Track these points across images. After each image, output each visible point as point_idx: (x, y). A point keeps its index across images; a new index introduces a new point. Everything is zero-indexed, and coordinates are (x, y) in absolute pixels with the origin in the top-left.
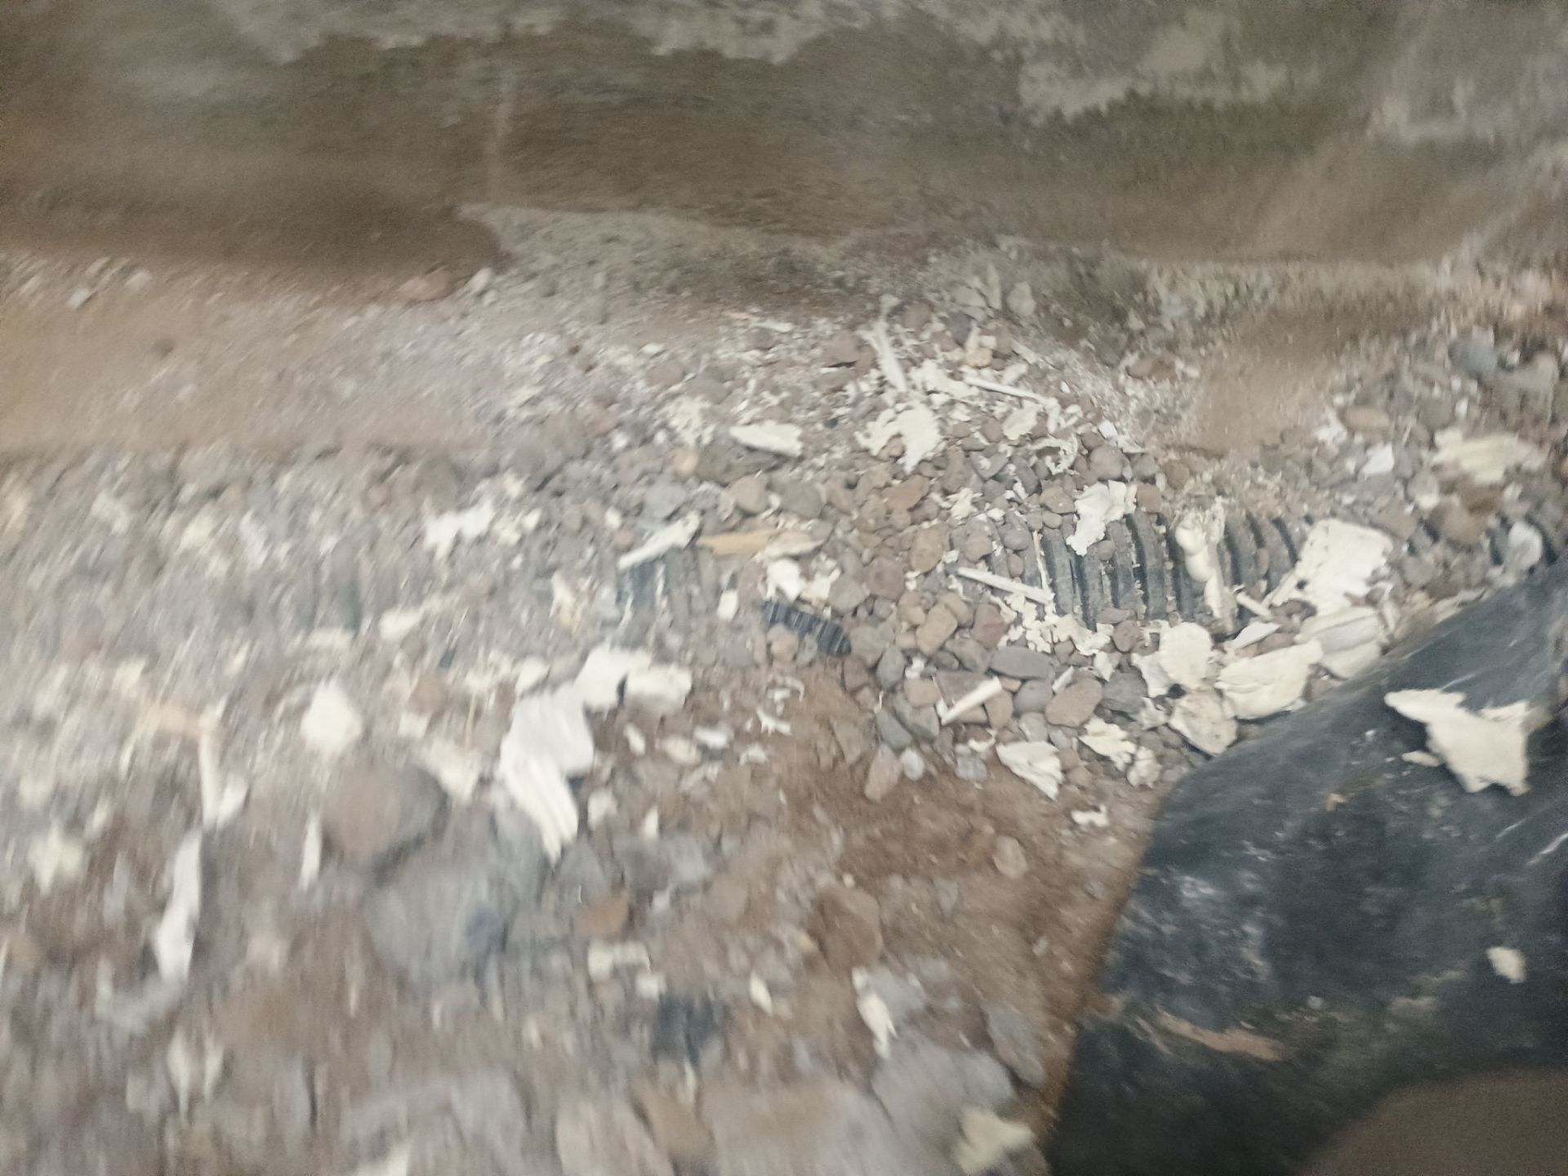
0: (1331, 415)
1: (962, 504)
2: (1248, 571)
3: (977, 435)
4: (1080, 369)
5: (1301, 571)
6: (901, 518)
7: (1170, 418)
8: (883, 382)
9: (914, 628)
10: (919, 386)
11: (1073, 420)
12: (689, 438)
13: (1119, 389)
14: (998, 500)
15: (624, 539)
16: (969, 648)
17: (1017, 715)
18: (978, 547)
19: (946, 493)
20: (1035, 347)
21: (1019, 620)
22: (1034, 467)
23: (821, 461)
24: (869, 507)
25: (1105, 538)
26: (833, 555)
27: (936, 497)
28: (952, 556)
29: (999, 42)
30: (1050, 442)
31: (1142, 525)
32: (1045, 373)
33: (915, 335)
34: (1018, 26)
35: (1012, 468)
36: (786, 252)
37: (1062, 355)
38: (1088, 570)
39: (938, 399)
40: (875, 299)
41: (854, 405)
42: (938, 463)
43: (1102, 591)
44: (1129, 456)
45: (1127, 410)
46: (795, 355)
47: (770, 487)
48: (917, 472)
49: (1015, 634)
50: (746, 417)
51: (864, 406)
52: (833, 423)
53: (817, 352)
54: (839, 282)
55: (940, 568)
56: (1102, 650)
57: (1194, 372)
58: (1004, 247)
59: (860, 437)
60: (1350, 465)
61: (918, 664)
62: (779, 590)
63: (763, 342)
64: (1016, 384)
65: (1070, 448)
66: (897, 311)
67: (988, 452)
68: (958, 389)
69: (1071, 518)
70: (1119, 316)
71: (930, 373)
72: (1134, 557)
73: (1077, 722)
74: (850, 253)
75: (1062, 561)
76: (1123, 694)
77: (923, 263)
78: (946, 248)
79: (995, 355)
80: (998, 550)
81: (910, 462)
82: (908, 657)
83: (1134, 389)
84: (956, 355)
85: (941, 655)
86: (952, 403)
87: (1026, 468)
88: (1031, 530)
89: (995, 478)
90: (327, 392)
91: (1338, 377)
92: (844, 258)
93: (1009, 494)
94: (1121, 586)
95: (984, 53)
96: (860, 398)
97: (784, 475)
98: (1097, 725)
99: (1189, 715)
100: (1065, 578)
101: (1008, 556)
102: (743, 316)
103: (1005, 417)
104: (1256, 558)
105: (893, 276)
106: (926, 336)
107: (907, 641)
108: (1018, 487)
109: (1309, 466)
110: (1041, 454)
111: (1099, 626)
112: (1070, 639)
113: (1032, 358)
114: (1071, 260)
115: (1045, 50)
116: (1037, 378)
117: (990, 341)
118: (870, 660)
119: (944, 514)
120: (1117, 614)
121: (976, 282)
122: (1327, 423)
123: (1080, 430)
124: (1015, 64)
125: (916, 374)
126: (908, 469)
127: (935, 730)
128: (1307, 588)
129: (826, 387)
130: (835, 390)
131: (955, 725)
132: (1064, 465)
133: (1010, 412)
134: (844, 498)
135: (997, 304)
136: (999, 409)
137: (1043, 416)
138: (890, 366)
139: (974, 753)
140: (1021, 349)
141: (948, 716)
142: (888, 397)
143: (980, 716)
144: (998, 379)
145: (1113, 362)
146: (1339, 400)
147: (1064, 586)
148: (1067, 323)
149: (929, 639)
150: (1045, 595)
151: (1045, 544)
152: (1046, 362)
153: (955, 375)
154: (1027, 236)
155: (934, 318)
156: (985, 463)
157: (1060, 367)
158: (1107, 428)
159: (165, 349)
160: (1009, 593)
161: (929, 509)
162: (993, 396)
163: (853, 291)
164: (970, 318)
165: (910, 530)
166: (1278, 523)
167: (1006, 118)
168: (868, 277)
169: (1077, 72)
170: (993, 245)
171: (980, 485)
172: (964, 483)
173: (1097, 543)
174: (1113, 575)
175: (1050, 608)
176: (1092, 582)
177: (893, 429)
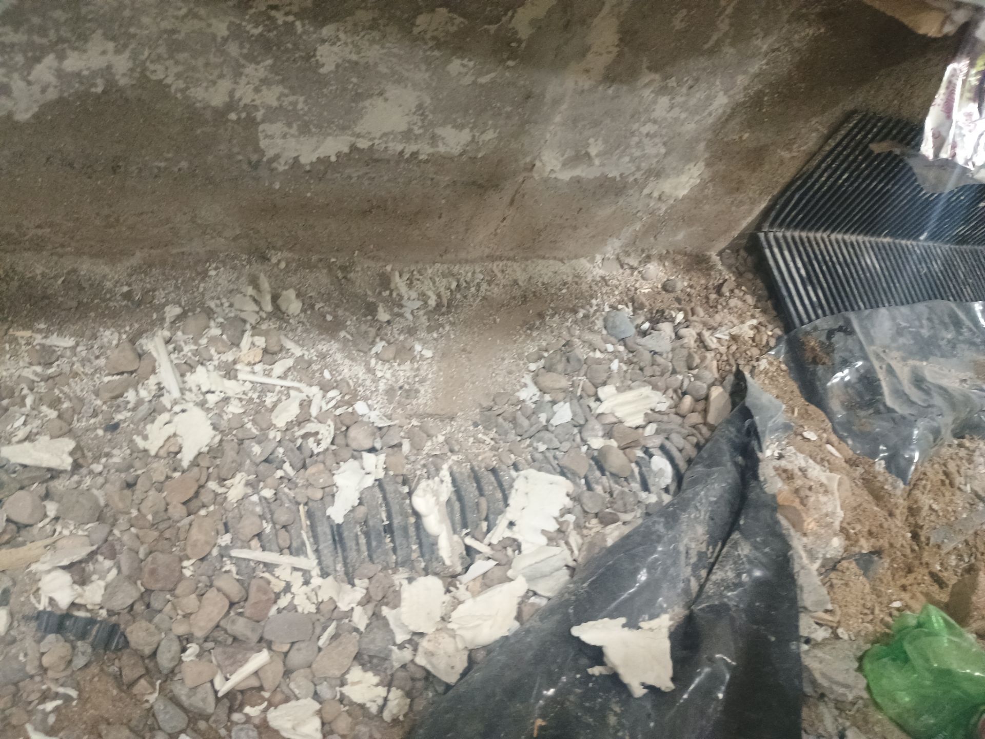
0: (528, 379)
1: (236, 489)
2: (471, 516)
3: (249, 425)
4: (339, 356)
5: (511, 514)
6: (177, 511)
7: (410, 393)
8: (160, 388)
9: (187, 616)
10: (195, 389)
11: (333, 403)
13: (370, 371)
14: (269, 481)
16: (240, 627)
17: (288, 673)
18: (248, 527)
19: (222, 480)
20: (300, 343)
21: (288, 588)
22: (299, 448)
23: (99, 466)
24: (148, 503)
25: (360, 504)
26: (112, 555)
27: (212, 485)
28: (225, 539)
29: (231, 106)
30: (310, 427)
31: (389, 488)
32: (310, 363)
33: (195, 341)
34: (245, 93)
35: (281, 450)
36: (74, 271)
37: (323, 347)
38: (345, 534)
39: (212, 399)
40: (160, 308)
41: (134, 409)
42: (215, 452)
43: (358, 550)
44: (379, 429)
45: (377, 390)
46: (77, 367)
47: (47, 496)
48: (195, 463)
49: (283, 602)
50: (21, 434)
51: (144, 410)
52: (113, 427)
53: (102, 362)
54: (128, 296)
55: (215, 552)
56: (359, 604)
57: (428, 354)
58: (274, 260)
59: (138, 440)
60: (543, 418)
61: (193, 649)
62: (51, 600)
63: (47, 356)
64: (284, 377)
65: (327, 432)
66: (179, 318)
67: (261, 440)
68: (232, 388)
69: (329, 494)
70: (371, 309)
71: (202, 377)
72: (384, 516)
73: (338, 673)
74: (135, 271)
75: (324, 530)
76: (376, 644)
77: (204, 275)
78: (224, 263)
79: (265, 351)
80: (268, 528)
81: (186, 458)
82: (184, 641)
83: (384, 372)
84: (229, 357)
85: (216, 634)
86: (226, 400)
87: (292, 450)
88: (298, 504)
89: (266, 461)
91: (532, 348)
92: (130, 275)
93: (280, 473)
94: (374, 544)
95: (221, 114)
96: (140, 402)
97: (59, 485)
98: (356, 673)
99: (430, 654)
100: (326, 545)
101: (277, 531)
102: (27, 333)
103: (275, 405)
104: (478, 504)
105: (177, 288)
106: (204, 341)
107: (181, 629)
108: (287, 466)
109: (514, 421)
110: (305, 436)
111: (357, 581)
112: (331, 598)
113: (298, 351)
114: (330, 267)
115: (273, 114)
116: (303, 368)
117: (260, 341)
118: (147, 651)
119: (219, 499)
120: (370, 568)
121: (250, 291)
122: (525, 385)
123: (338, 412)
124: (250, 123)
125: (192, 379)
126: (185, 464)
127: (210, 707)
128: (515, 528)
129: (107, 395)
130: (116, 397)
131: (230, 695)
132: (325, 444)
133: (279, 400)
134: (122, 499)
135: (269, 308)
136: (269, 400)
137: (305, 404)
138: (166, 375)
139: (248, 719)
140: (289, 344)
141: (223, 688)
142: (165, 401)
143: (255, 683)
144: (268, 374)
145: (366, 350)
146: (533, 367)
147: (326, 552)
148: (329, 318)
149: (201, 626)
150: (309, 562)
151: (310, 515)
152: (311, 354)
154: (290, 250)
155: (212, 324)
156: (256, 449)
157: (323, 356)
158: (360, 407)
160: (277, 566)
161: (205, 497)
162: (265, 389)
163: (139, 303)
164: (244, 321)
165: (187, 521)
166: (494, 471)
167: (255, 166)
168: (154, 290)
169: (305, 130)
170: (264, 258)
171: (253, 469)
172: (238, 468)
173: (354, 509)
174: (367, 535)
175: (316, 572)
176: (350, 544)
177: (169, 430)
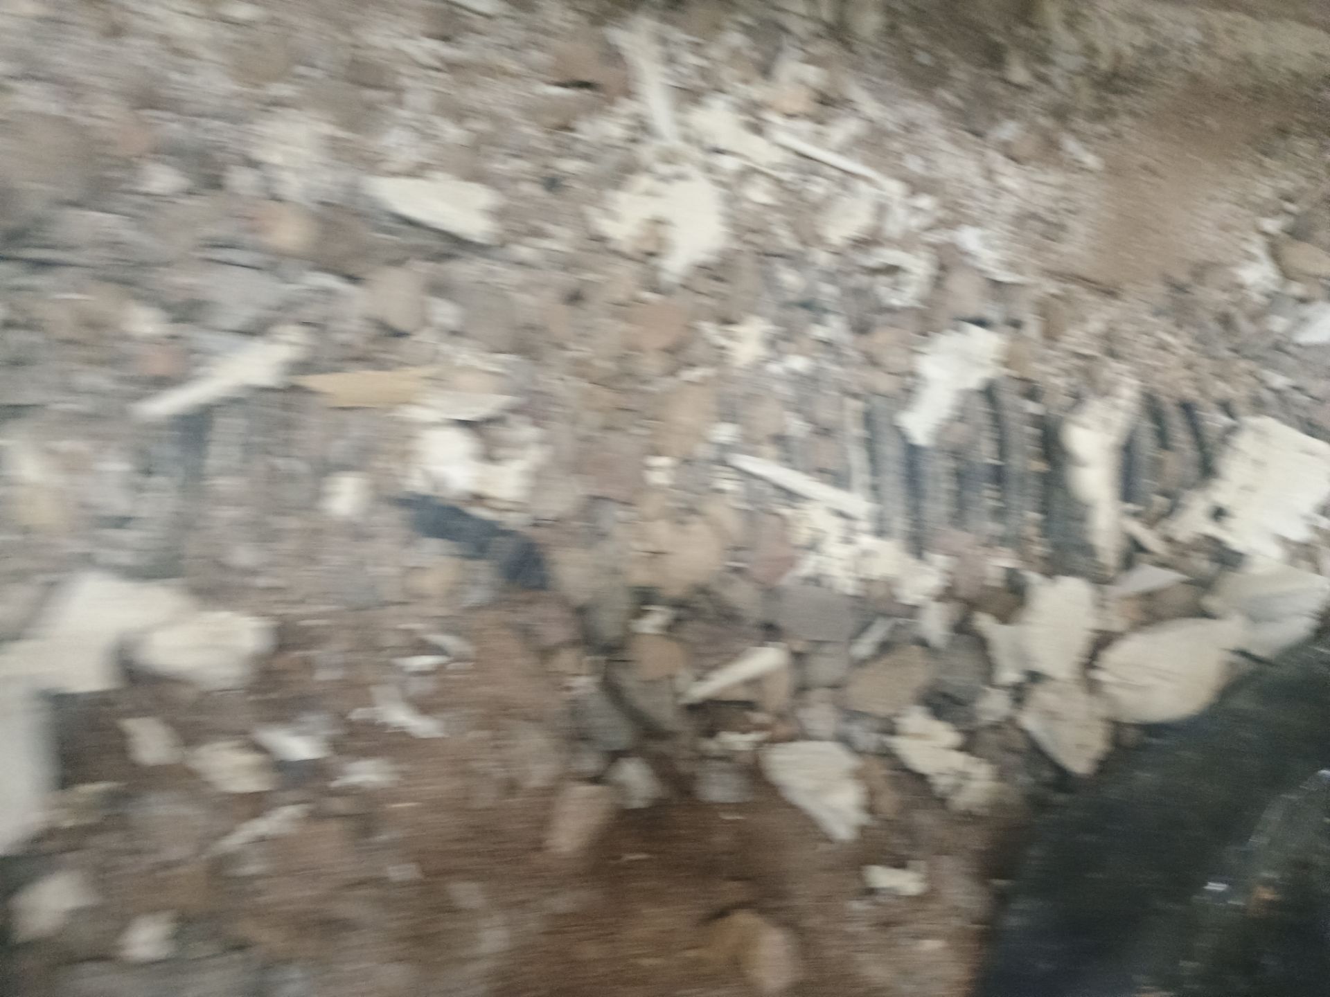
0: (1257, 247)
1: (748, 343)
2: (1145, 482)
5: (1222, 494)
7: (1054, 230)
8: (642, 128)
9: (653, 555)
10: (699, 139)
11: (925, 220)
13: (989, 174)
14: (803, 341)
16: (738, 591)
17: (800, 690)
18: (767, 418)
19: (725, 322)
20: (878, 94)
22: (861, 292)
24: (601, 337)
25: (960, 419)
27: (710, 328)
28: (725, 433)
30: (890, 256)
31: (1009, 398)
32: (887, 136)
33: (696, 48)
35: (828, 289)
37: (911, 110)
38: (926, 467)
39: (729, 164)
41: (590, 157)
42: (717, 270)
43: (940, 498)
44: (997, 284)
45: (998, 211)
46: (498, 57)
47: (439, 289)
49: (808, 566)
51: (607, 161)
52: (553, 184)
53: (539, 56)
55: (703, 453)
56: (935, 597)
57: (1090, 160)
59: (595, 215)
60: (1278, 324)
61: (665, 616)
62: (434, 478)
64: (844, 151)
65: (919, 267)
67: (795, 260)
68: (760, 151)
69: (908, 381)
70: (994, 57)
72: (989, 448)
73: (887, 712)
75: (890, 450)
76: (961, 673)
79: (818, 97)
80: (796, 428)
81: (675, 265)
82: (643, 599)
83: (1011, 178)
84: (757, 91)
86: (749, 173)
87: (850, 292)
89: (801, 303)
91: (1264, 190)
93: (820, 332)
94: (968, 491)
96: (602, 146)
98: (916, 719)
99: (1051, 716)
100: (892, 479)
101: (808, 437)
103: (824, 202)
104: (1157, 464)
106: (715, 52)
108: (836, 321)
109: (1226, 321)
111: (932, 555)
112: (890, 577)
113: (870, 107)
116: (878, 145)
117: (812, 74)
118: (580, 600)
119: (719, 356)
120: (955, 538)
122: (1251, 257)
123: (934, 238)
126: (671, 278)
129: (546, 120)
130: (561, 128)
132: (909, 295)
133: (831, 194)
135: (828, 14)
136: (817, 189)
137: (882, 210)
138: (655, 97)
139: (728, 753)
142: (646, 153)
143: (742, 695)
144: (818, 138)
146: (1272, 225)
147: (889, 493)
148: (923, 58)
149: (677, 576)
150: (857, 503)
151: (868, 419)
153: (757, 128)
155: (730, 23)
156: (790, 278)
157: (910, 127)
158: (969, 238)
160: (806, 499)
162: (808, 165)
165: (663, 383)
166: (1187, 408)
171: (778, 314)
172: (753, 307)
173: (947, 425)
174: (957, 479)
177: (652, 208)
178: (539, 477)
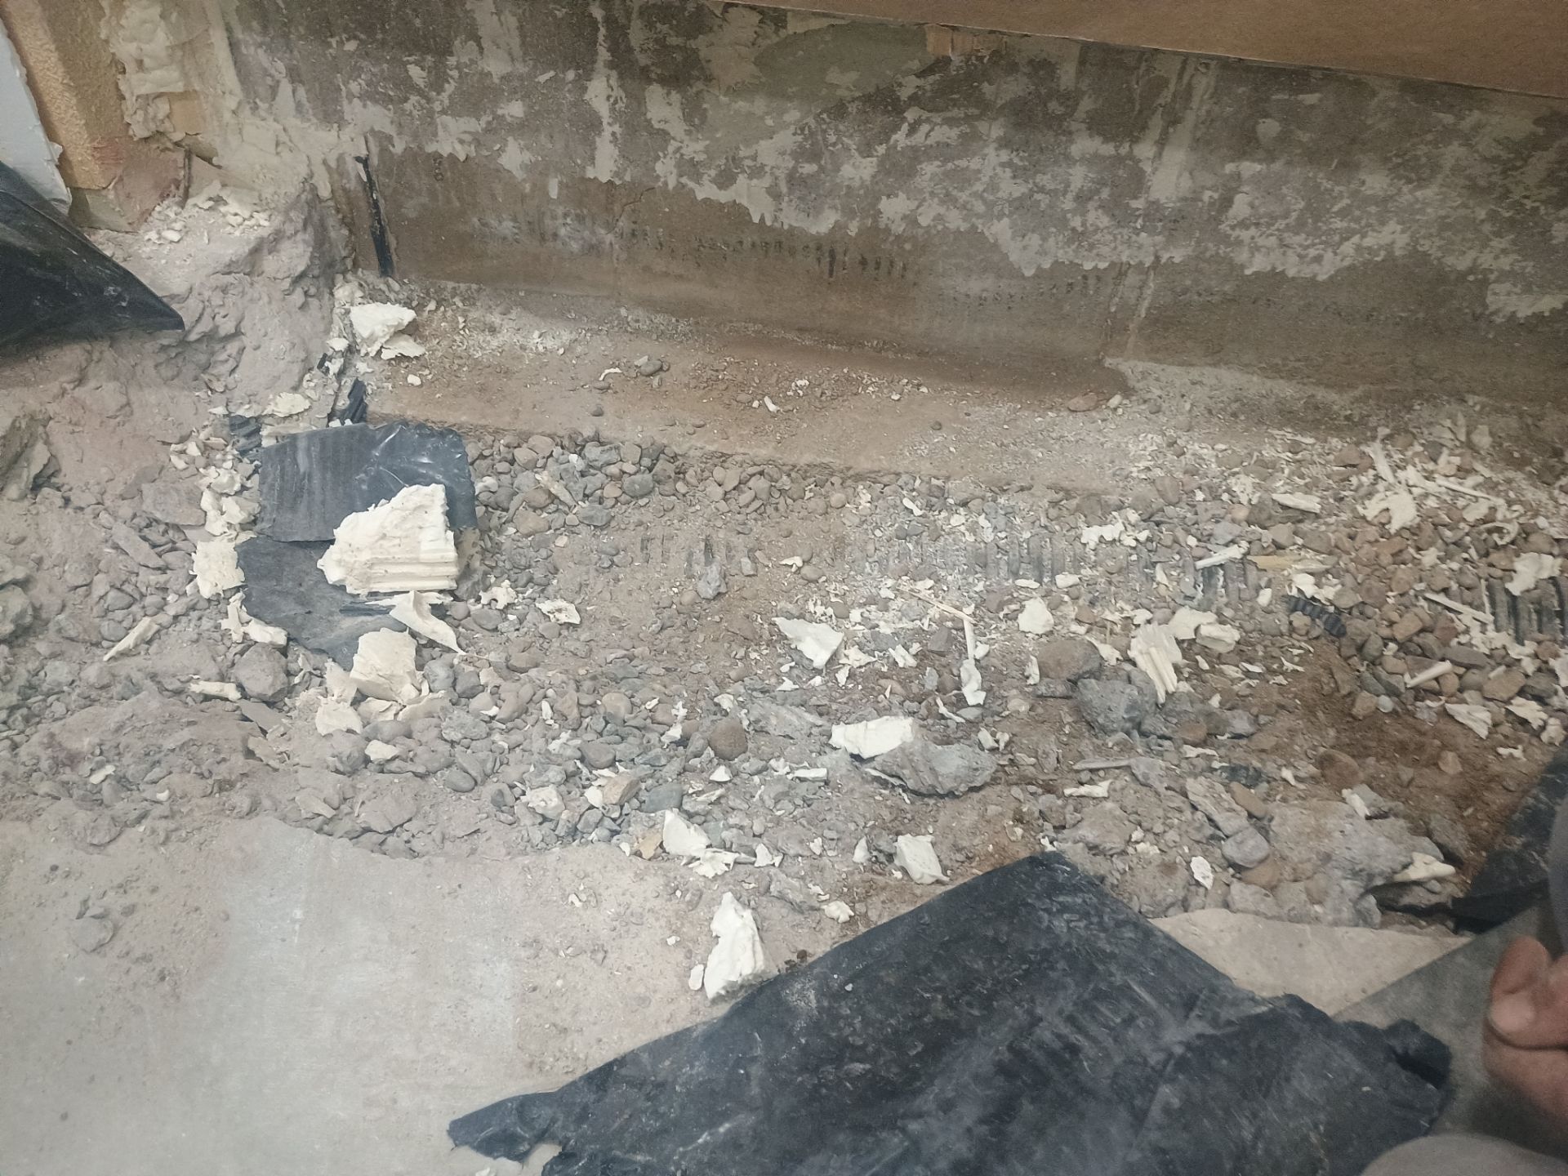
1: (1430, 557)
3: (1445, 517)
4: (1524, 484)
6: (1385, 560)
8: (1378, 477)
9: (1391, 624)
10: (1403, 482)
11: (1516, 514)
12: (1244, 499)
13: (1553, 498)
14: (1457, 558)
15: (1199, 552)
16: (1429, 640)
17: (1461, 690)
18: (1440, 583)
19: (1419, 549)
20: (1490, 467)
21: (1467, 631)
22: (1485, 540)
23: (1332, 520)
24: (1362, 552)
25: (1535, 588)
26: (1337, 576)
27: (1412, 550)
28: (1421, 586)
29: (1472, 270)
30: (1498, 525)
32: (1498, 484)
33: (1401, 452)
34: (1486, 260)
35: (1468, 539)
36: (1313, 396)
37: (1511, 474)
38: (1521, 606)
39: (1416, 491)
40: (1375, 429)
41: (1356, 491)
42: (1413, 531)
43: (1530, 620)
44: (1558, 540)
45: (1558, 513)
46: (1315, 458)
47: (1295, 533)
48: (1398, 533)
49: (1464, 639)
50: (1282, 489)
51: (1363, 491)
52: (1341, 499)
53: (1331, 457)
54: (1348, 418)
55: (1412, 592)
56: (1528, 656)
58: (1471, 403)
59: (1360, 508)
61: (1392, 646)
62: (1299, 590)
63: (1295, 448)
64: (1475, 488)
65: (1512, 530)
66: (1388, 438)
67: (1451, 527)
68: (1430, 486)
69: (1510, 572)
70: (1557, 453)
71: (1411, 474)
72: (1556, 603)
73: (1505, 696)
74: (1357, 400)
75: (1502, 598)
76: (1542, 684)
77: (1410, 409)
78: (1427, 401)
79: (1459, 469)
80: (1454, 586)
81: (1394, 527)
82: (1386, 641)
84: (1431, 466)
85: (1409, 644)
86: (1426, 495)
87: (1478, 540)
88: (1480, 578)
89: (1454, 543)
90: (1027, 455)
92: (1352, 403)
93: (1465, 555)
94: (1545, 619)
95: (1462, 276)
96: (1361, 485)
97: (1306, 526)
98: (1520, 700)
100: (1503, 611)
101: (1461, 591)
102: (1282, 433)
103: (1464, 508)
105: (1387, 416)
106: (1409, 453)
107: (1386, 632)
108: (1472, 551)
110: (1490, 532)
111: (1526, 642)
112: (1504, 647)
113: (1488, 474)
114: (1521, 415)
115: (1504, 276)
116: (1490, 486)
117: (1457, 460)
118: (1359, 640)
119: (1417, 561)
120: (1540, 637)
121: (1448, 423)
123: (1522, 520)
124: (1484, 283)
125: (1401, 474)
126: (1393, 531)
127: (1403, 690)
129: (1337, 478)
130: (1343, 480)
131: (1416, 688)
132: (1507, 539)
133: (1468, 505)
134: (1347, 543)
135: (1463, 438)
136: (1461, 503)
137: (1493, 509)
138: (1383, 468)
139: (1429, 707)
140: (1479, 467)
141: (1412, 683)
142: (1381, 486)
143: (1434, 685)
144: (1461, 484)
145: (1549, 481)
147: (1502, 615)
148: (1516, 455)
149: (1400, 632)
150: (1488, 617)
151: (1489, 588)
152: (1497, 477)
153: (1429, 477)
154: (1488, 396)
155: (1416, 443)
156: (1448, 533)
157: (1509, 481)
158: (1541, 522)
159: (938, 426)
160: (1460, 613)
161: (1405, 556)
162: (1456, 494)
163: (1356, 424)
164: (1443, 445)
165: (1391, 568)
167: (1476, 318)
168: (1369, 416)
169: (1528, 289)
170: (1463, 401)
171: (1444, 547)
172: (1432, 544)
173: (1528, 591)
174: (1538, 612)
175: (1491, 627)
176: (1524, 614)
177: (1383, 505)
178: (1339, 594)
